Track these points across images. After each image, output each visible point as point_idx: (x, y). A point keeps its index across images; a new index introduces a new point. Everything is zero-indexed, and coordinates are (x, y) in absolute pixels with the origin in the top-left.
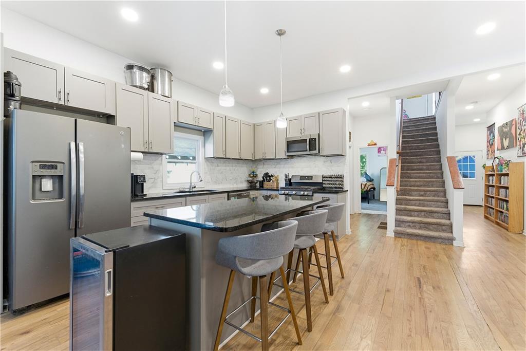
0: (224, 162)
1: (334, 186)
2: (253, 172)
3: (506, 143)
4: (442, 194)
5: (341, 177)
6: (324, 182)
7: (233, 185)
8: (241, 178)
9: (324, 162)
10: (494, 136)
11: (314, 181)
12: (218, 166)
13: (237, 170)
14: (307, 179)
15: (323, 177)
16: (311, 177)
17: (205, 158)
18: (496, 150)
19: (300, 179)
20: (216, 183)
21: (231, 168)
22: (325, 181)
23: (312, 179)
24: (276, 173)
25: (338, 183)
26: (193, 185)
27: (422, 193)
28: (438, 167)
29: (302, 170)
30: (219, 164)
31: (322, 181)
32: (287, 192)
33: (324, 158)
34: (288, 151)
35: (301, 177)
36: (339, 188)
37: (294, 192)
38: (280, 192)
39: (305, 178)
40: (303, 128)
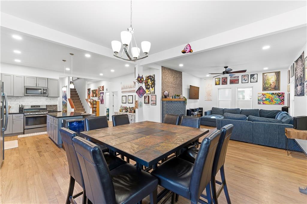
1: (52, 109)
3: (94, 95)
4: (83, 110)
5: (56, 106)
6: (47, 108)
9: (46, 99)
10: (90, 92)
14: (36, 107)
16: (39, 106)
18: (91, 96)
19: (31, 107)
23: (40, 107)
25: (55, 108)
27: (78, 110)
28: (80, 102)
29: (31, 103)
31: (46, 108)
32: (31, 114)
33: (46, 98)
34: (26, 93)
35: (32, 106)
36: (55, 110)
37: (37, 113)
38: (25, 114)
39: (34, 106)
40: (37, 83)
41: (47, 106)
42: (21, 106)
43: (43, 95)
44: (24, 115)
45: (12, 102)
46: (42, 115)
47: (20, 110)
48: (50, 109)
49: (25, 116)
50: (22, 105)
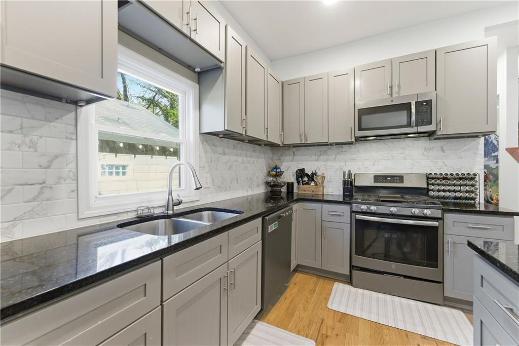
0: (235, 147)
2: (276, 168)
6: (431, 187)
7: (247, 191)
8: (257, 177)
9: (426, 149)
11: (407, 184)
12: (224, 154)
13: (253, 162)
14: (390, 182)
15: (428, 178)
16: (400, 178)
17: (201, 134)
19: (375, 181)
20: (221, 188)
21: (245, 159)
22: (433, 184)
23: (402, 181)
24: (319, 169)
25: (463, 189)
26: (175, 197)
29: (374, 165)
30: (227, 150)
31: (425, 186)
32: (373, 208)
33: (424, 143)
34: (360, 129)
35: (377, 178)
36: (466, 198)
37: (394, 210)
38: (355, 207)
39: (384, 178)
40: (396, 82)
41: (429, 177)
42: (346, 177)
43: (414, 130)
44: (352, 212)
45: (329, 163)
46: (411, 222)
47: (345, 190)
48: (442, 194)
49: (353, 214)
50: (349, 171)
